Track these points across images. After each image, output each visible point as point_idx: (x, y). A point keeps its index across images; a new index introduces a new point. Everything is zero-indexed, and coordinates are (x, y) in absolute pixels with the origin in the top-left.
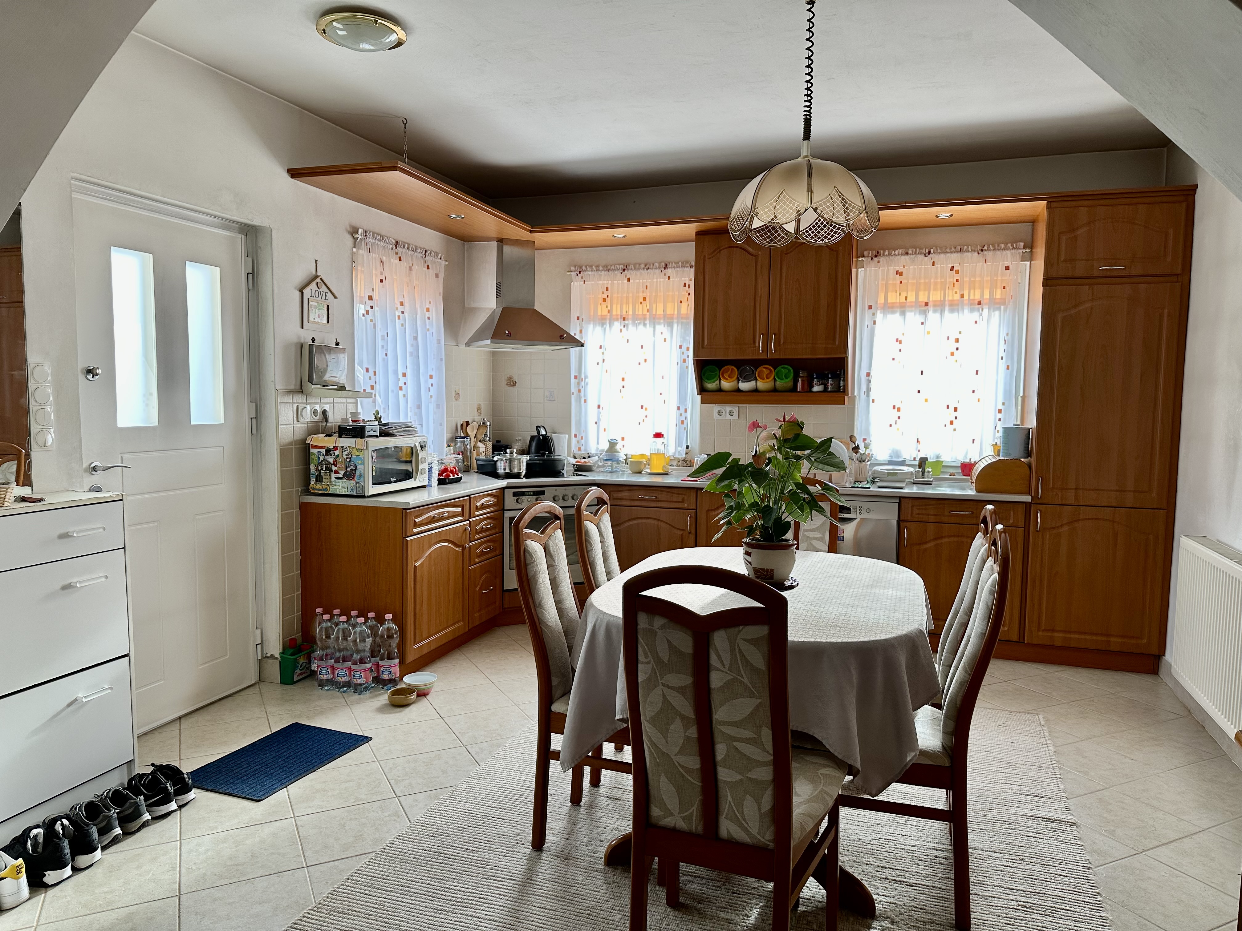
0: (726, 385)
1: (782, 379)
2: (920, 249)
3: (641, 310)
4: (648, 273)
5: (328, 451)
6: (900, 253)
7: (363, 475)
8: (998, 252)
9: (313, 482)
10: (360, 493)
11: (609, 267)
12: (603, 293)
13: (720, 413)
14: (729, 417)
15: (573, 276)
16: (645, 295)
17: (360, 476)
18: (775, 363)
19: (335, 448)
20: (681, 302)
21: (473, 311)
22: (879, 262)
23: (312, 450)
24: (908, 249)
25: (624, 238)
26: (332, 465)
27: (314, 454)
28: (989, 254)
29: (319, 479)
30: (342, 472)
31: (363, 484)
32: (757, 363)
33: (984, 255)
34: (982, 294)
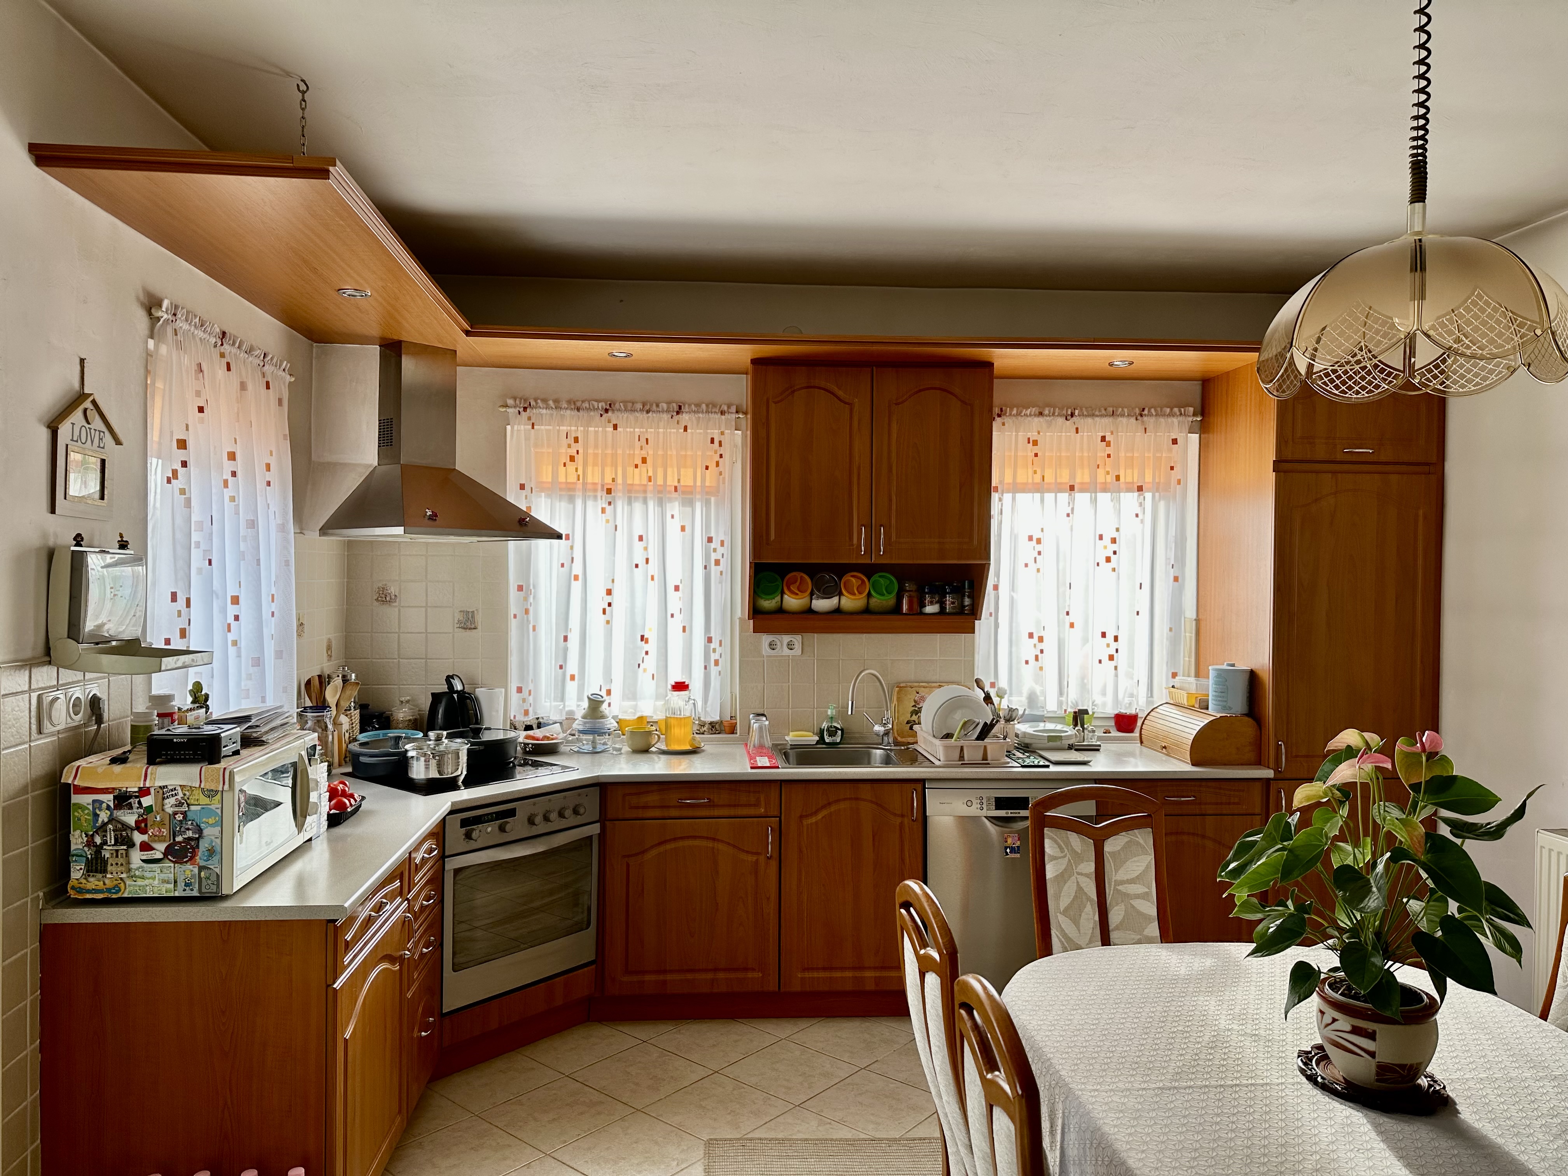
0: (792, 602)
1: (883, 595)
2: (1061, 409)
3: (637, 477)
4: (648, 417)
5: (123, 800)
6: (1033, 413)
7: (219, 849)
8: (1162, 420)
9: (77, 872)
10: (209, 889)
11: (579, 404)
12: (569, 446)
13: (772, 646)
14: (786, 652)
15: (510, 415)
16: (644, 453)
17: (211, 852)
18: (869, 570)
19: (144, 792)
20: (707, 468)
21: (332, 468)
22: (1004, 424)
23: (76, 799)
24: (1044, 408)
25: (627, 359)
26: (132, 830)
27: (80, 807)
28: (1150, 421)
29: (97, 865)
30: (161, 847)
31: (218, 870)
32: (842, 570)
33: (1143, 422)
34: (1142, 475)
